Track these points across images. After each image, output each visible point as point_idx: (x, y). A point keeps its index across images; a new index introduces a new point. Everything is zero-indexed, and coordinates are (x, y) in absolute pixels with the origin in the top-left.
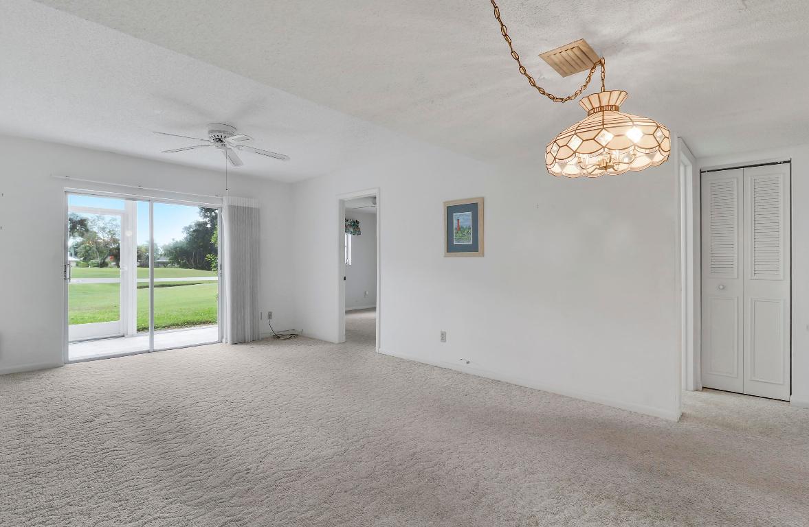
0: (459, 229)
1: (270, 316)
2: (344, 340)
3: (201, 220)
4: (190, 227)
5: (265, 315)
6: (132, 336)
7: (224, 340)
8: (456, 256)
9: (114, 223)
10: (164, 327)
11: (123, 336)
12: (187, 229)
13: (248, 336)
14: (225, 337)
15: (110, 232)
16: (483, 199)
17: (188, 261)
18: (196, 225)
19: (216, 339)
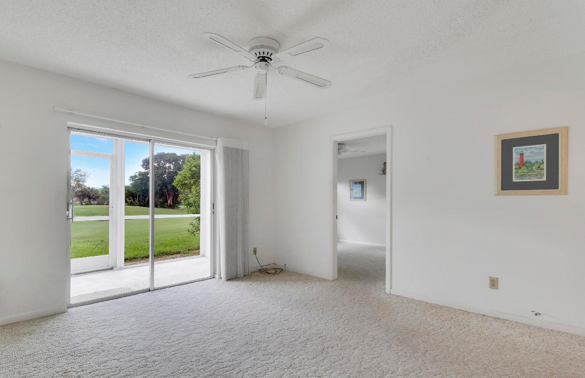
0: (522, 164)
1: (255, 252)
2: (336, 276)
3: (143, 170)
4: (135, 176)
5: (251, 251)
6: (121, 269)
7: (217, 276)
8: (510, 195)
9: (78, 173)
10: (143, 258)
11: (112, 269)
12: (132, 178)
13: (241, 272)
14: (218, 272)
15: (75, 179)
16: (567, 129)
17: (134, 201)
18: (140, 175)
19: (208, 275)
